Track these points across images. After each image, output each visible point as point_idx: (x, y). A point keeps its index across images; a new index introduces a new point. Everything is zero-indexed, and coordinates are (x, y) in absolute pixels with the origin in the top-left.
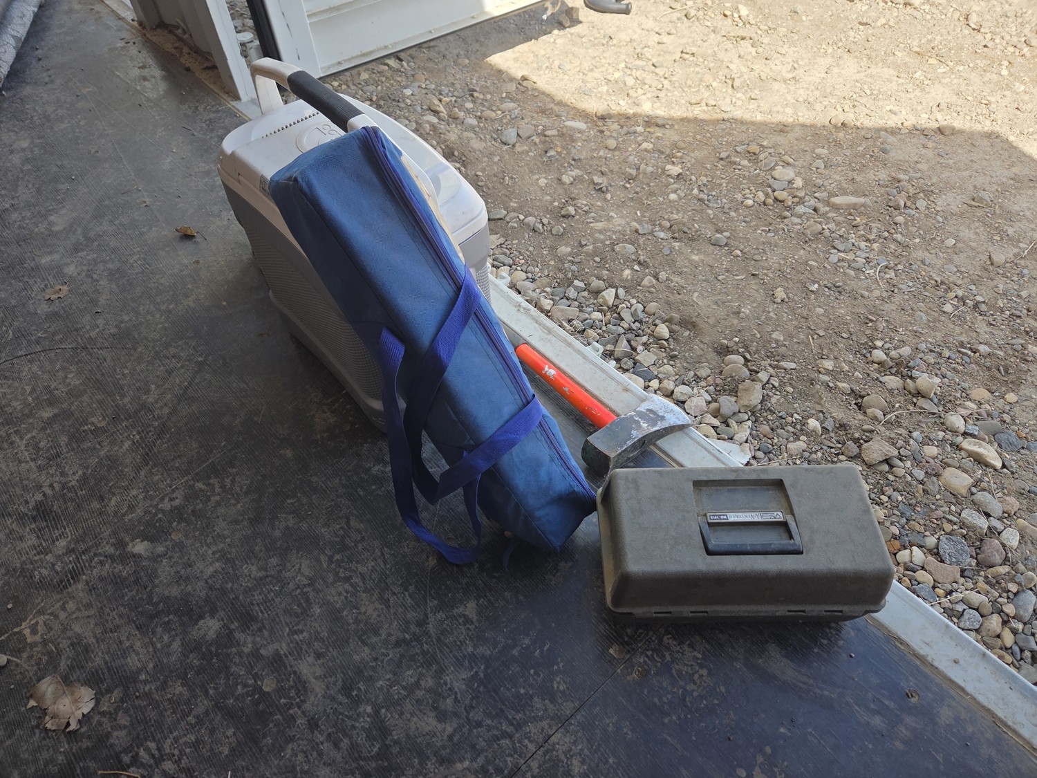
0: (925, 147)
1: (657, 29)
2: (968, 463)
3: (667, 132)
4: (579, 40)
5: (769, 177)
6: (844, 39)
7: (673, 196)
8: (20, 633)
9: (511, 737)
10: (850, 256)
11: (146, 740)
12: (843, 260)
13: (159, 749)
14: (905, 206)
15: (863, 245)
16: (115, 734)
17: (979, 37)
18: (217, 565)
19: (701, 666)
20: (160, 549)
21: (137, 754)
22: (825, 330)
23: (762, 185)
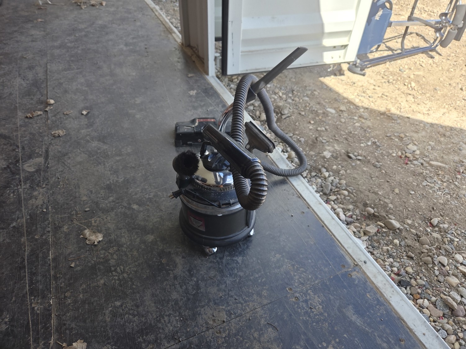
1: (374, 84)
2: (460, 275)
3: (367, 122)
4: (341, 82)
5: (406, 148)
7: (362, 145)
8: (91, 221)
9: (242, 304)
10: (432, 185)
11: (121, 265)
12: (429, 186)
13: (124, 269)
14: (463, 172)
15: (439, 182)
16: (112, 260)
18: (158, 219)
19: (320, 305)
20: (141, 209)
21: (117, 268)
22: (412, 209)
23: (401, 149)
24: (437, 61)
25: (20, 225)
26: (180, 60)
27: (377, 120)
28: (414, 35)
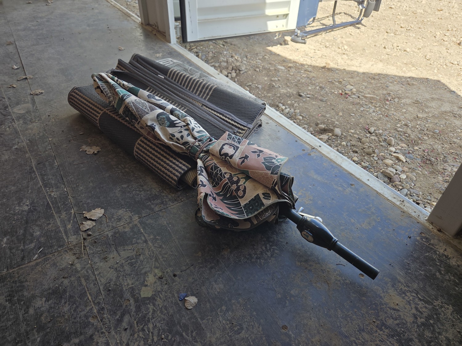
0: (402, 87)
1: (315, 49)
2: (394, 159)
3: (312, 74)
4: (286, 49)
5: (345, 88)
6: (380, 58)
7: (310, 88)
8: (87, 140)
10: (368, 110)
12: (365, 110)
14: (390, 100)
15: (373, 108)
17: (429, 61)
22: (354, 124)
23: (341, 89)
24: (363, 31)
25: (22, 147)
26: (142, 34)
27: (320, 72)
28: (343, 14)
